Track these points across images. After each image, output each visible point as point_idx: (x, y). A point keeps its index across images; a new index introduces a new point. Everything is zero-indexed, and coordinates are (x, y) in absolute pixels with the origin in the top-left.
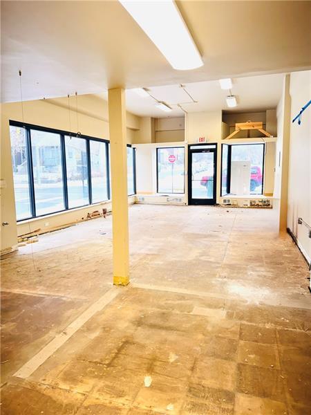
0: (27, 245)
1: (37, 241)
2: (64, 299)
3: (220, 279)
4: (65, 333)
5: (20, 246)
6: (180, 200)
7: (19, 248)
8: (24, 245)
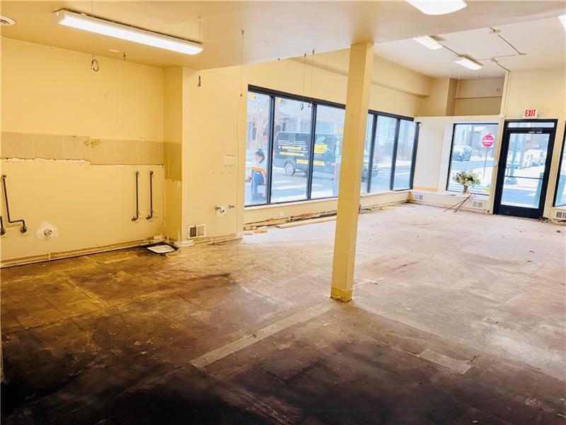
0: (254, 235)
1: (266, 232)
2: (268, 300)
3: (487, 324)
4: (255, 336)
5: (246, 234)
6: (480, 205)
7: (244, 237)
8: (251, 234)
